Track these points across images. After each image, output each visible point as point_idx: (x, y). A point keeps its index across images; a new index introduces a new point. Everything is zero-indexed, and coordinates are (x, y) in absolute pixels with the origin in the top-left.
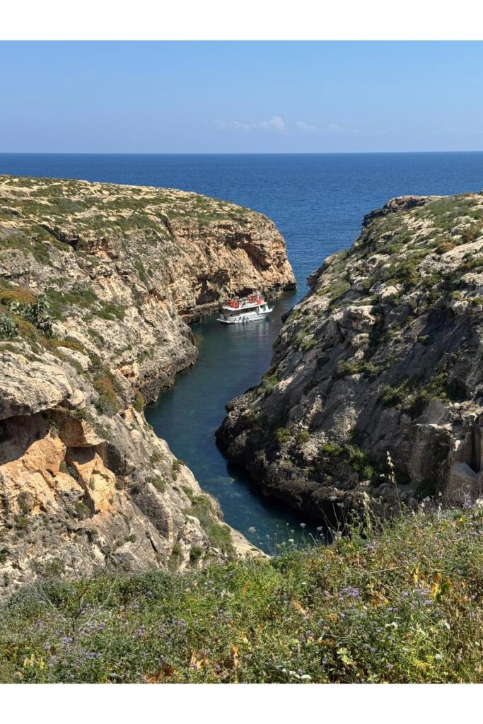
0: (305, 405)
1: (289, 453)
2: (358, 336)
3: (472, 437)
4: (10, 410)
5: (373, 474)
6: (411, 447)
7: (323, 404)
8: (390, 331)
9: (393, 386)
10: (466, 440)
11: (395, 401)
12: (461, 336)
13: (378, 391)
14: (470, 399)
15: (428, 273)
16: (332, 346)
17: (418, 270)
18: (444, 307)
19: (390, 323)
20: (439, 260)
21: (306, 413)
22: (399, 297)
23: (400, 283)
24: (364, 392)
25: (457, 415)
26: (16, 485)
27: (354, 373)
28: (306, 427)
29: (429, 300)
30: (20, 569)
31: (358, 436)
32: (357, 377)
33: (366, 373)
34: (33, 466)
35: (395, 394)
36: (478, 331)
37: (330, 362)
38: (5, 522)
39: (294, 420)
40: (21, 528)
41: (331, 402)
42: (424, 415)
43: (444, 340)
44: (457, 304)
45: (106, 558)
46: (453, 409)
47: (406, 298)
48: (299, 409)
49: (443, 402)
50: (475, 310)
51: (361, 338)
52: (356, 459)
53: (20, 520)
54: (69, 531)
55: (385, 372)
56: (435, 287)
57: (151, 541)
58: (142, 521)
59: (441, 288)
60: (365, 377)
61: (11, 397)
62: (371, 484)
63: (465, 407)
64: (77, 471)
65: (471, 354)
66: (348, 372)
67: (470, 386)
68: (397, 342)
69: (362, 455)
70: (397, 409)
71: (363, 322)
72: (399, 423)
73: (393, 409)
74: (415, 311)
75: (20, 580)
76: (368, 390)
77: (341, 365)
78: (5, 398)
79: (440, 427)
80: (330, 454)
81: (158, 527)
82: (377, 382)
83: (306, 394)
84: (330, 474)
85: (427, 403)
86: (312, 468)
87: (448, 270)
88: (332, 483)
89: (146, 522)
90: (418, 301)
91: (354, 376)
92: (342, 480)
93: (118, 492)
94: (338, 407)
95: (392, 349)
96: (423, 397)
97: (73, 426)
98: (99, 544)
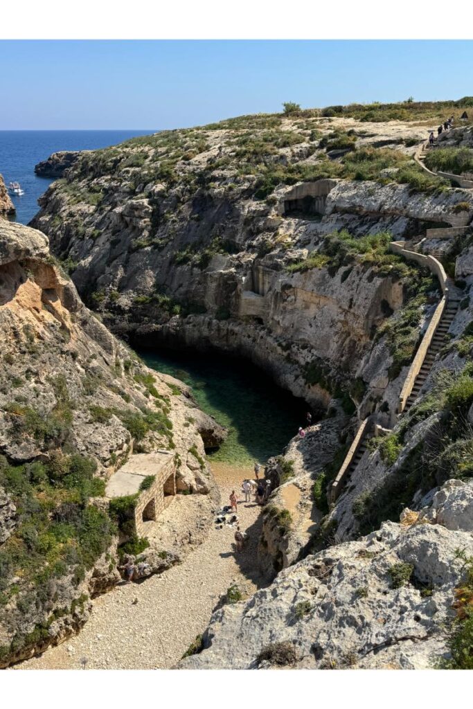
0: (111, 274)
1: (106, 308)
2: (143, 221)
3: (252, 274)
4: (14, 255)
5: (181, 310)
6: (205, 288)
7: (125, 271)
8: (166, 215)
9: (181, 250)
10: (248, 277)
11: (185, 260)
12: (225, 212)
13: (168, 256)
14: (243, 251)
15: (185, 173)
16: (119, 231)
17: (175, 172)
18: (202, 195)
19: (164, 209)
20: (189, 164)
21: (113, 279)
22: (167, 191)
23: (165, 181)
24: (157, 258)
25: (237, 262)
26: (20, 320)
27: (146, 246)
28: (116, 288)
29: (190, 191)
30: (42, 383)
31: (160, 287)
32: (149, 249)
33: (156, 246)
34: (25, 304)
35: (185, 256)
36: (237, 207)
37: (122, 243)
38: (20, 349)
39: (103, 285)
40: (33, 352)
41: (130, 269)
42: (210, 266)
43: (212, 217)
44: (216, 191)
45: (86, 371)
46: (233, 259)
47: (174, 191)
48: (105, 277)
49: (224, 255)
50: (231, 193)
51: (145, 222)
52: (165, 302)
53: (30, 346)
54: (62, 352)
55: (170, 243)
56: (192, 182)
57: (104, 359)
58: (93, 345)
59: (196, 183)
60: (155, 248)
61: (14, 243)
62: (180, 317)
63: (241, 256)
64: (53, 308)
65: (236, 222)
66: (140, 247)
67: (240, 242)
68: (174, 221)
69: (168, 299)
70: (188, 265)
71: (144, 210)
72: (192, 274)
73: (185, 266)
74: (182, 200)
75: (44, 392)
76: (159, 257)
77: (134, 243)
78: (10, 244)
79: (226, 271)
80: (143, 303)
81: (105, 348)
82: (165, 250)
83: (109, 266)
84: (146, 316)
85: (211, 258)
86: (130, 314)
87: (199, 170)
88: (150, 321)
89: (96, 345)
90: (182, 192)
91: (146, 249)
92: (157, 318)
93: (73, 324)
94: (139, 271)
95: (171, 227)
96: (207, 255)
97: (45, 271)
98: (80, 362)
